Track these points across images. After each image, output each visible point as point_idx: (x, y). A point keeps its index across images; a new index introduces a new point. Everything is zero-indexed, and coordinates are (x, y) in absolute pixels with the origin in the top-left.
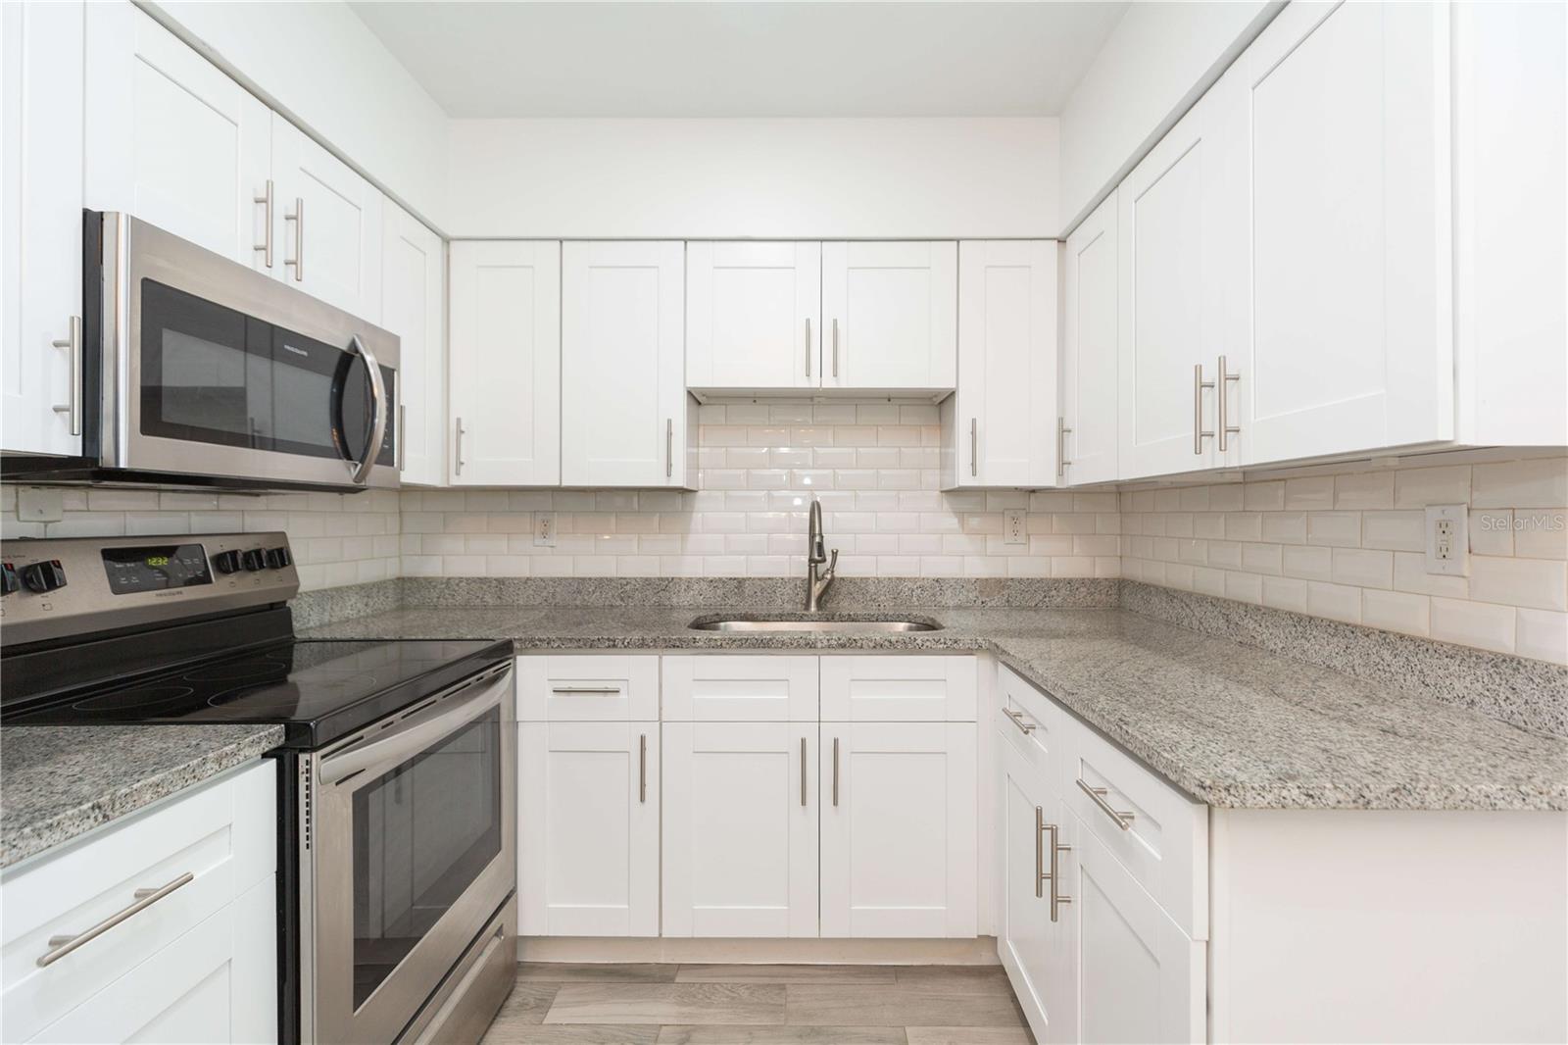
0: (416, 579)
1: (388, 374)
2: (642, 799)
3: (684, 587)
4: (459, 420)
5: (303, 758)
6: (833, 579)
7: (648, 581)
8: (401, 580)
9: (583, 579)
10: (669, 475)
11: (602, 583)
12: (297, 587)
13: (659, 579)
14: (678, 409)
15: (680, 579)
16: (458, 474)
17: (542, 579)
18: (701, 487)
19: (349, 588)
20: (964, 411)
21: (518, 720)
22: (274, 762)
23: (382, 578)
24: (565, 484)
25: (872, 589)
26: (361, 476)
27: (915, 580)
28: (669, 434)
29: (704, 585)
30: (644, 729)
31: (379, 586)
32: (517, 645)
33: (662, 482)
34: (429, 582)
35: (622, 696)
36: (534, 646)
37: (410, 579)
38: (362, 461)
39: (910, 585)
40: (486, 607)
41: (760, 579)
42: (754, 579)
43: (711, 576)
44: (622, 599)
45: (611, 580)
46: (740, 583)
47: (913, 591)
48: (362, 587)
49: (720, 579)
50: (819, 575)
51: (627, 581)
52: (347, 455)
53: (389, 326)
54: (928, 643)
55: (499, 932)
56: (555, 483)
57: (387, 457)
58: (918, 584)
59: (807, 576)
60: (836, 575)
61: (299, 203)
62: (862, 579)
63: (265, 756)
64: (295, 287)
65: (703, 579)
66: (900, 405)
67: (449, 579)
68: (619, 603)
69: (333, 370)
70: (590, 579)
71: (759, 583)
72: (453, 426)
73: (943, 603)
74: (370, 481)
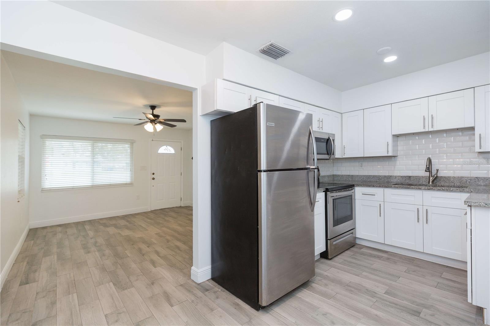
0: (336, 175)
1: (333, 140)
2: (380, 216)
3: (394, 178)
4: (344, 146)
5: (328, 192)
6: (437, 177)
7: (385, 176)
8: (333, 175)
9: (370, 176)
10: (388, 153)
11: (374, 176)
12: (320, 175)
13: (388, 176)
14: (390, 139)
15: (393, 176)
16: (344, 155)
17: (361, 175)
18: (399, 155)
19: (326, 176)
20: (477, 132)
21: (356, 198)
22: (324, 193)
23: (330, 175)
24: (365, 156)
25: (452, 180)
26: (330, 157)
27: (468, 177)
28: (388, 145)
29: (400, 178)
30: (380, 203)
31: (330, 176)
32: (355, 185)
33: (386, 155)
34: (339, 176)
35: (376, 196)
36: (358, 185)
37: (335, 175)
38: (330, 155)
39: (466, 179)
40: (349, 181)
41: (415, 176)
42: (414, 176)
43: (402, 175)
44: (379, 180)
45: (376, 176)
46: (410, 177)
47: (467, 180)
48: (328, 176)
49: (404, 176)
50: (433, 176)
51: (380, 176)
52: (328, 154)
53: (333, 133)
54: (454, 190)
55: (352, 233)
56: (363, 156)
57: (333, 154)
58: (469, 178)
59: (429, 176)
60: (438, 175)
61: (322, 119)
62: (448, 177)
63: (324, 192)
64: (322, 131)
65: (400, 176)
66: (462, 130)
67: (342, 175)
68: (378, 181)
69: (326, 142)
70: (371, 175)
71: (415, 177)
72: (343, 147)
73: (479, 184)
74: (331, 158)
